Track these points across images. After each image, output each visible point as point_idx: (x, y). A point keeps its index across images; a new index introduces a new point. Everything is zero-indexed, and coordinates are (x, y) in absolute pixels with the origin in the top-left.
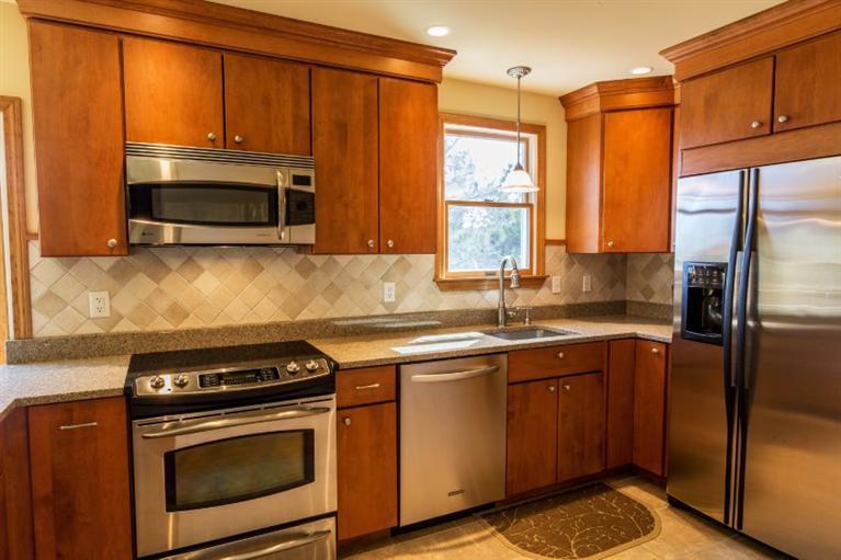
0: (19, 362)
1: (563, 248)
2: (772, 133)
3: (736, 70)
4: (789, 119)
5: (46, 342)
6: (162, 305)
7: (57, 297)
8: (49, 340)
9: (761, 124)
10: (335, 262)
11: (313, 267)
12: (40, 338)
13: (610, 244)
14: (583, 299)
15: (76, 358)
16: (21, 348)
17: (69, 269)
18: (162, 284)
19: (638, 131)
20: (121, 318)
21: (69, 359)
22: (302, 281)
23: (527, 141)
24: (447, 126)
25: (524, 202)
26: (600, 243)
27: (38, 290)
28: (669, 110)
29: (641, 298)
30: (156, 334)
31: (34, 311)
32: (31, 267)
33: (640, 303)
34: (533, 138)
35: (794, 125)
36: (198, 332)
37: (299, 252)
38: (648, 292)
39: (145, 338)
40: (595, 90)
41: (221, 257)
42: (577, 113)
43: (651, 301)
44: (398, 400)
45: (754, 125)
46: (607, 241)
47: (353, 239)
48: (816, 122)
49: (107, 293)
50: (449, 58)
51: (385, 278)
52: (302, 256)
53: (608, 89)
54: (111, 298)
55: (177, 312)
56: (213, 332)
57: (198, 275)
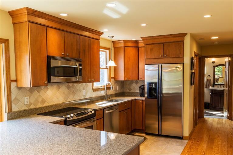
0: (10, 119)
1: (114, 79)
2: (163, 58)
3: (156, 45)
4: (166, 56)
5: (16, 113)
6: (40, 100)
7: (18, 99)
8: (17, 112)
9: (161, 56)
10: (74, 85)
11: (70, 87)
12: (14, 112)
13: (127, 78)
14: (117, 92)
15: (23, 117)
16: (10, 115)
17: (20, 90)
18: (40, 93)
19: (132, 52)
20: (31, 104)
21: (21, 117)
22: (68, 91)
23: (106, 52)
24: (100, 49)
25: (106, 67)
26: (124, 78)
27: (13, 97)
28: (138, 48)
29: (128, 91)
30: (40, 108)
31: (12, 104)
32: (12, 90)
33: (128, 92)
34: (108, 51)
35: (167, 57)
36: (48, 106)
37: (67, 83)
38: (130, 89)
39: (38, 109)
40: (123, 41)
41: (52, 85)
42: (117, 46)
43: (131, 91)
44: (103, 117)
45: (160, 56)
46: (126, 78)
47: (87, 79)
48: (171, 57)
49: (28, 97)
50: (102, 34)
51: (83, 89)
52: (68, 84)
53: (125, 42)
54: (29, 98)
55: (43, 101)
56: (51, 106)
57: (47, 90)
